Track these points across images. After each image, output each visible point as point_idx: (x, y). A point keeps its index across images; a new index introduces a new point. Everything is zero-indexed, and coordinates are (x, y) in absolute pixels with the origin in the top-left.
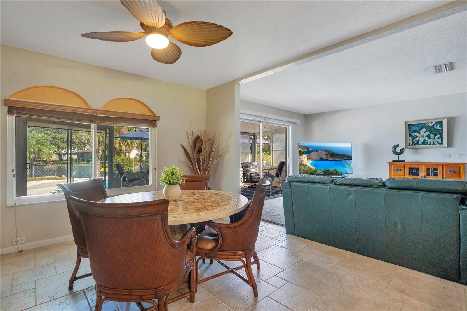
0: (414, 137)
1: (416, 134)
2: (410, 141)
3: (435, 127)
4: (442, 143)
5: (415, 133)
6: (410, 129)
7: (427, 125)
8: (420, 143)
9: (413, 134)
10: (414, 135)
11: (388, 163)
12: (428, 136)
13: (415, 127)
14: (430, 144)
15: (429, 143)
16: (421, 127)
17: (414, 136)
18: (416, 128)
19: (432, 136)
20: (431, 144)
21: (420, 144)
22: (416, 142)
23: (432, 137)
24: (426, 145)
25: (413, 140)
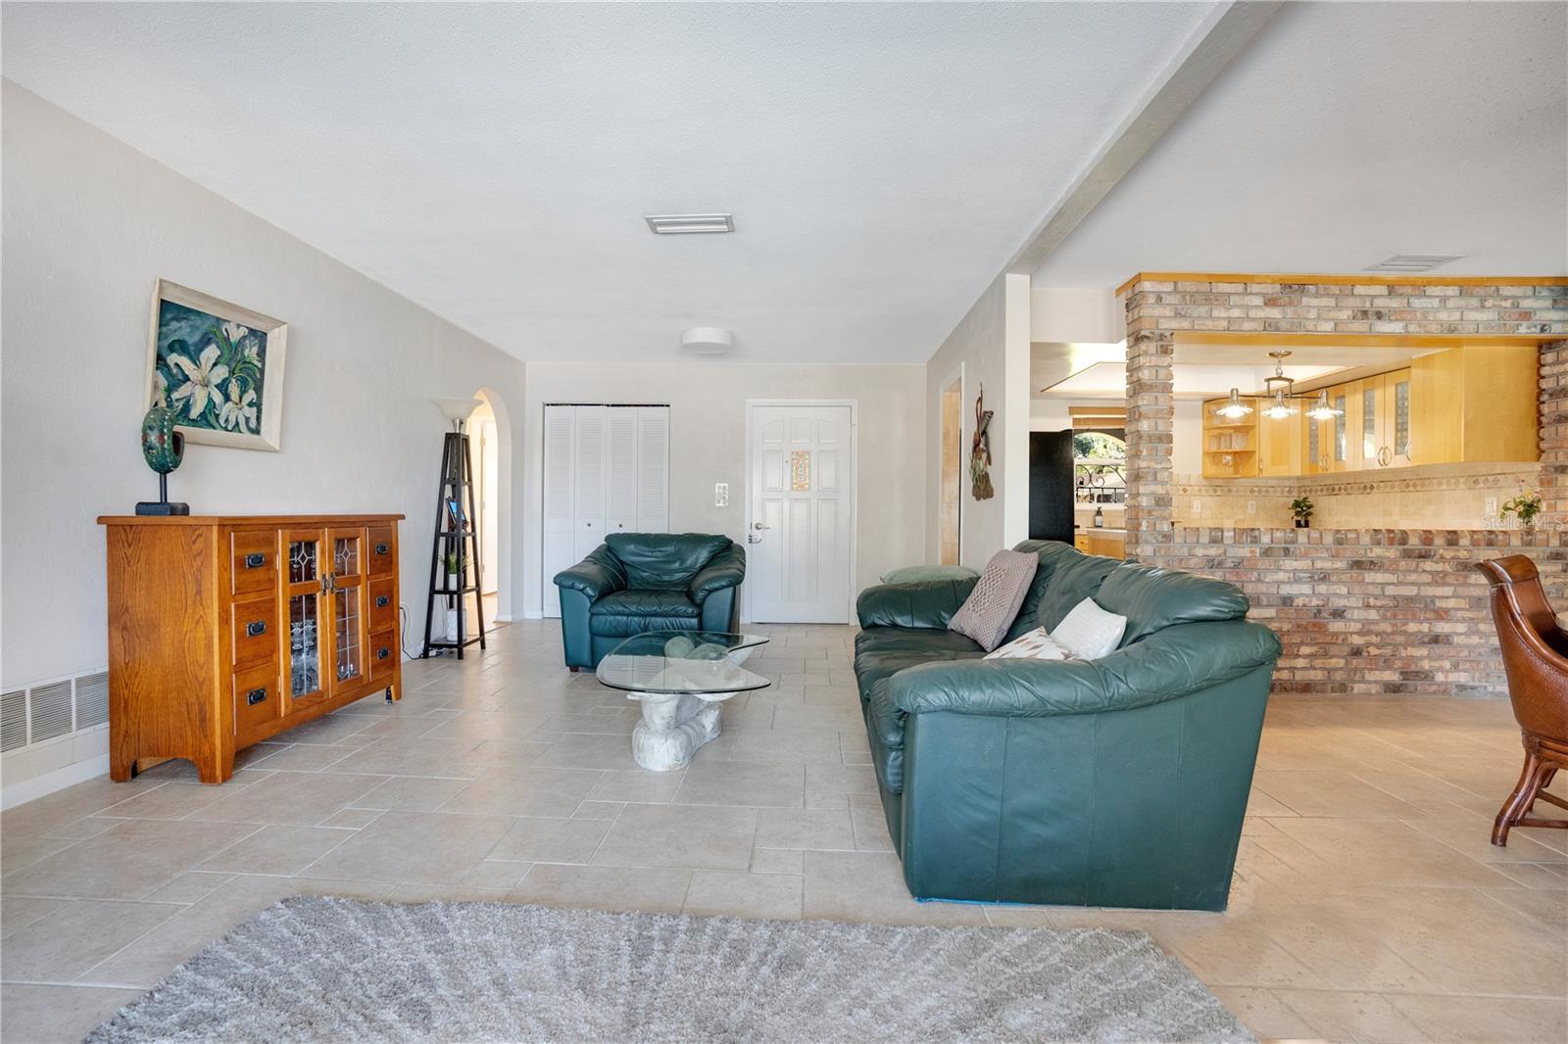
0: (178, 379)
1: (185, 362)
2: (157, 397)
3: (246, 353)
4: (257, 431)
5: (180, 355)
6: (164, 329)
7: (225, 334)
8: (194, 413)
9: (173, 358)
10: (177, 364)
11: (101, 520)
12: (223, 387)
13: (183, 324)
14: (226, 429)
15: (222, 422)
16: (205, 335)
17: (175, 371)
18: (188, 330)
19: (234, 389)
20: (230, 428)
21: (194, 423)
22: (180, 405)
23: (233, 399)
24: (214, 428)
25: (169, 390)
